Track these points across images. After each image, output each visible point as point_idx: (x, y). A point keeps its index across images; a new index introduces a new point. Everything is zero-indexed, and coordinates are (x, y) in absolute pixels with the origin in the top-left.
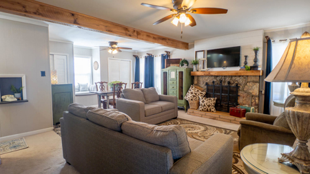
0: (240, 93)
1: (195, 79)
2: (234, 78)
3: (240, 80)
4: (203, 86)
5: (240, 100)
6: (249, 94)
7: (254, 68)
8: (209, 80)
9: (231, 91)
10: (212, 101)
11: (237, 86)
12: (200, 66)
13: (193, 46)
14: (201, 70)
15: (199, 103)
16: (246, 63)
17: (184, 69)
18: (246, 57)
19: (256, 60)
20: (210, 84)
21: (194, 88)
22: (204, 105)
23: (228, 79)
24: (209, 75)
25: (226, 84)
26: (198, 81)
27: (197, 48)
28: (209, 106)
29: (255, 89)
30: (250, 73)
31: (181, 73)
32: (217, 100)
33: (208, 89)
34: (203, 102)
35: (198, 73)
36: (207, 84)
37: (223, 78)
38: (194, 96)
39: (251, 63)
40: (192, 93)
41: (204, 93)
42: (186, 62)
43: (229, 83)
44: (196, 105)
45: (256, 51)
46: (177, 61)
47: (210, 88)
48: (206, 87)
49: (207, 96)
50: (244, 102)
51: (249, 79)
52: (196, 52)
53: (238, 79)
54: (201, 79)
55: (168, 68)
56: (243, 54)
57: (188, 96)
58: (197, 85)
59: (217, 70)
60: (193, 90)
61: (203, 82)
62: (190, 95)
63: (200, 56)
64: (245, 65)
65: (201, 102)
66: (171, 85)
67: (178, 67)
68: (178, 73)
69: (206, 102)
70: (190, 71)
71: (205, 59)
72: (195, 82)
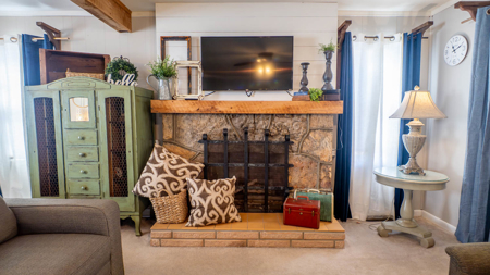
0: (294, 159)
1: (167, 123)
2: (278, 121)
3: (294, 126)
4: (192, 143)
5: (295, 178)
6: (314, 159)
7: (327, 95)
8: (213, 127)
9: (270, 157)
10: (222, 192)
11: (288, 142)
12: (181, 84)
13: (151, 21)
14: (184, 94)
15: (188, 198)
16: (305, 82)
17: (124, 89)
18: (305, 65)
20: (214, 138)
21: (165, 153)
22: (210, 208)
23: (262, 124)
24: (213, 113)
25: (259, 137)
26: (176, 129)
27: (165, 26)
28: (223, 207)
29: (327, 150)
30: (320, 108)
31: (116, 105)
32: (238, 184)
33: (208, 154)
34: (204, 195)
35: (178, 107)
36: (205, 139)
37: (251, 120)
38: (169, 180)
39: (315, 84)
40: (161, 171)
41: (199, 166)
42: (123, 68)
43: (267, 134)
44: (179, 208)
45: (328, 51)
46: (93, 63)
47: (214, 149)
48: (202, 146)
49: (208, 174)
50: (304, 181)
51: (315, 123)
52: (164, 39)
53: (288, 122)
54: (185, 125)
55: (57, 84)
56: (299, 57)
57: (150, 183)
58: (174, 141)
59: (229, 99)
60: (162, 159)
61: (194, 134)
62: (156, 178)
63: (177, 53)
64: (304, 88)
65: (195, 197)
66: (73, 146)
67: (101, 84)
68: (102, 103)
69: (213, 195)
70: (147, 99)
71: (197, 62)
72: (168, 134)
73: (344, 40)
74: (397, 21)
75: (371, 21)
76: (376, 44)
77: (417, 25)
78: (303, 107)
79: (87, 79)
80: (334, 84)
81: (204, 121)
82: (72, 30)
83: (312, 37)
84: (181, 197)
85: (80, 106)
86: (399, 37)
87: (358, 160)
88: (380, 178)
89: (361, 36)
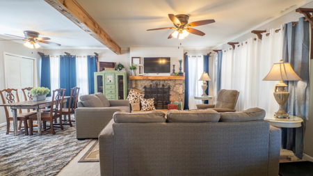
0: (171, 93)
1: (134, 82)
2: (166, 82)
3: (171, 83)
4: (141, 88)
5: (171, 99)
6: (177, 93)
7: (180, 74)
8: (147, 84)
9: (165, 92)
10: (151, 102)
11: (169, 88)
12: (137, 71)
13: (128, 51)
14: (139, 74)
15: (141, 104)
16: (174, 70)
17: (123, 73)
18: (174, 66)
19: (180, 69)
20: (148, 87)
21: (133, 91)
22: (148, 106)
23: (162, 83)
24: (147, 79)
25: (161, 86)
26: (136, 84)
27: (133, 53)
28: (151, 106)
29: (181, 90)
30: (178, 78)
31: (120, 78)
32: (155, 100)
33: (146, 92)
34: (146, 103)
35: (137, 78)
36: (145, 87)
37: (158, 81)
38: (136, 99)
39: (177, 71)
40: (133, 96)
41: (143, 95)
42: (121, 67)
43: (163, 85)
44: (139, 106)
45: (181, 62)
47: (148, 90)
48: (144, 90)
49: (146, 97)
50: (174, 100)
51: (177, 82)
52: (133, 58)
53: (169, 82)
54: (139, 83)
56: (172, 63)
58: (135, 88)
59: (152, 75)
60: (133, 93)
61: (141, 86)
62: (132, 98)
63: (136, 62)
64: (174, 72)
65: (143, 103)
66: (108, 89)
67: (116, 71)
68: (117, 77)
69: (148, 103)
70: (128, 76)
71: (142, 65)
72: (134, 86)
73: (186, 57)
74: (203, 51)
75: (194, 51)
76: (196, 58)
77: (208, 52)
78: (173, 78)
79: (112, 70)
80: (183, 71)
81: (144, 82)
82: (102, 54)
83: (176, 57)
84: (139, 104)
85: (110, 77)
86: (202, 56)
87: (191, 94)
88: (195, 98)
89: (191, 56)
